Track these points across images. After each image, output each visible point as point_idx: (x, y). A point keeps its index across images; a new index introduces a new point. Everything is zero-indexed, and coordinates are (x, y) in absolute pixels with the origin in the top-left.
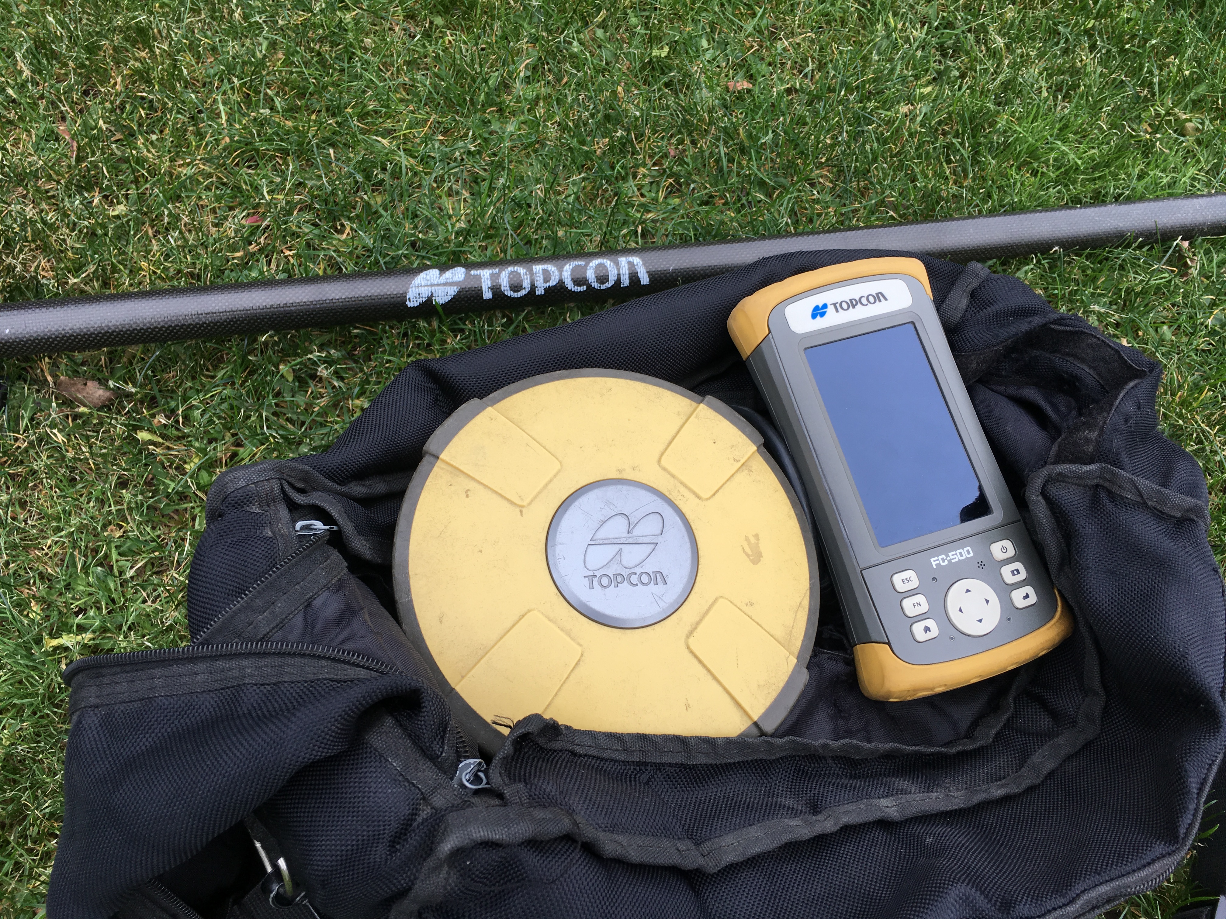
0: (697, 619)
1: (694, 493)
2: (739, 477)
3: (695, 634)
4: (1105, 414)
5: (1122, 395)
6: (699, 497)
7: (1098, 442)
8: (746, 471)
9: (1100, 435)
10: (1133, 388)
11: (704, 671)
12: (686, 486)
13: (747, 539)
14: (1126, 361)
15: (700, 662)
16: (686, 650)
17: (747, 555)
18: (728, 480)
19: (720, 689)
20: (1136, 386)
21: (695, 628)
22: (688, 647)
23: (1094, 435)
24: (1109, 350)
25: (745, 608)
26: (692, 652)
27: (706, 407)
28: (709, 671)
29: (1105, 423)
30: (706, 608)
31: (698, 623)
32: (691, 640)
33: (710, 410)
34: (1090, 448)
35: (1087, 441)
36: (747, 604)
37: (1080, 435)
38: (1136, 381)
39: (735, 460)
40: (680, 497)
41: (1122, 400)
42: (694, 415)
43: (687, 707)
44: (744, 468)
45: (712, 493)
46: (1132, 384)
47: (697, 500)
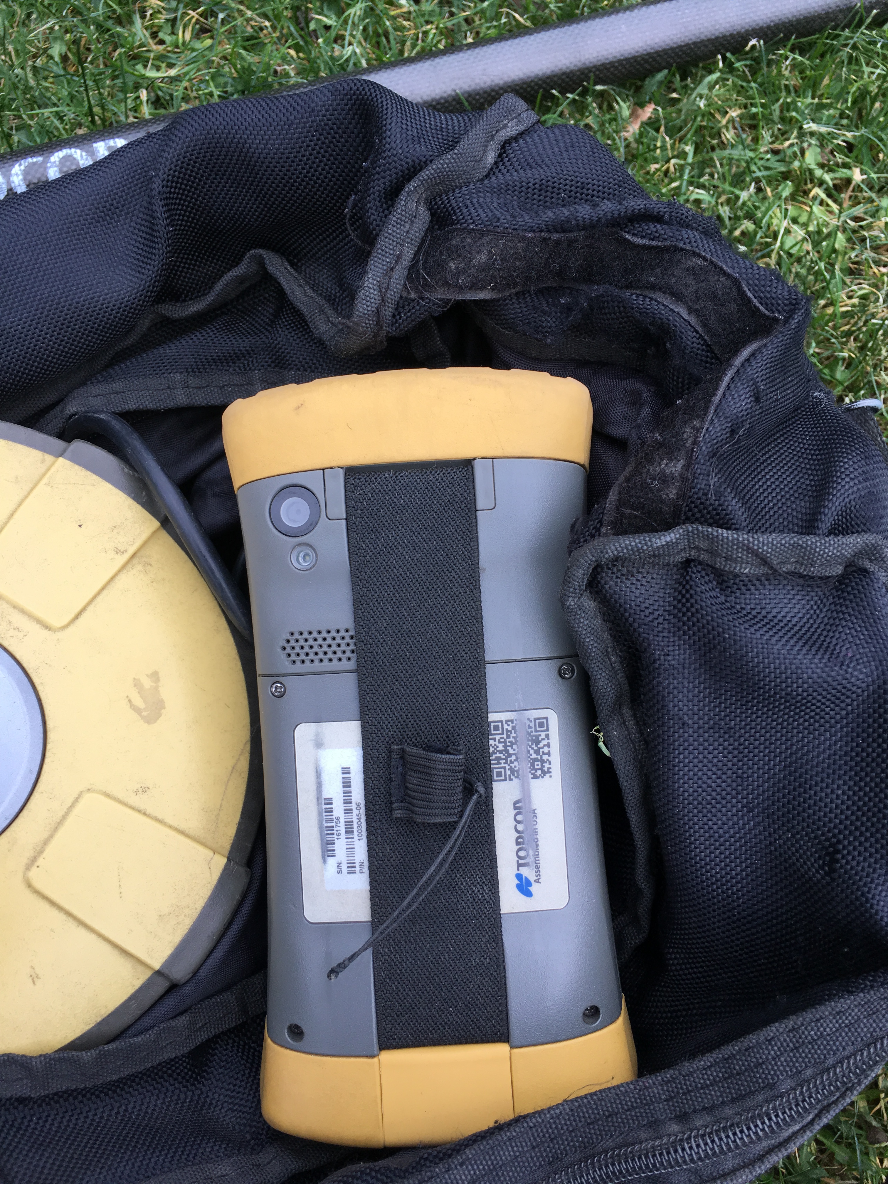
0: (45, 835)
1: (39, 621)
2: (125, 579)
3: (40, 861)
4: (696, 423)
5: (727, 379)
6: (47, 627)
7: (684, 479)
8: (140, 567)
9: (687, 467)
10: (748, 360)
11: (62, 916)
12: (23, 611)
13: (137, 683)
14: (749, 300)
15: (53, 903)
16: (27, 892)
17: (138, 710)
18: (103, 589)
19: (93, 937)
20: (753, 354)
21: (41, 852)
22: (30, 886)
23: (676, 467)
24: (723, 279)
25: (133, 800)
26: (37, 892)
27: (67, 463)
28: (69, 914)
29: (695, 443)
30: (62, 813)
31: (46, 842)
32: (33, 874)
33: (77, 467)
34: (672, 493)
35: (665, 479)
36: (136, 793)
37: (655, 469)
38: (754, 346)
39: (118, 551)
40: (12, 632)
41: (728, 387)
42: (45, 480)
43: (34, 978)
44: (135, 561)
45: (72, 615)
46: (746, 352)
47: (46, 632)
